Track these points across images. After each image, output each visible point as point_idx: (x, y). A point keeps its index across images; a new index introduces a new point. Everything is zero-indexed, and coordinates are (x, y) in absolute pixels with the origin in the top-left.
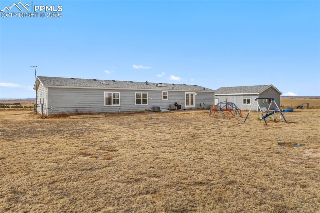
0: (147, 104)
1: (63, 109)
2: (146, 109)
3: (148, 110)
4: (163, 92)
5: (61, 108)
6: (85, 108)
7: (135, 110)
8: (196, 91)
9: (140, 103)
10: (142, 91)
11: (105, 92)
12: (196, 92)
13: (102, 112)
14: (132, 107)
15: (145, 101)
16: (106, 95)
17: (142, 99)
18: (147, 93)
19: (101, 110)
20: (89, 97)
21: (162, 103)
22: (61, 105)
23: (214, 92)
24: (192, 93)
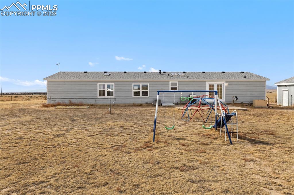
0: (148, 97)
1: (60, 99)
2: (146, 102)
3: (148, 103)
4: (170, 82)
5: (58, 98)
6: (77, 99)
7: (132, 103)
8: (227, 80)
9: (139, 95)
10: (141, 82)
11: (98, 84)
12: (226, 82)
13: (95, 103)
14: (129, 99)
15: (145, 93)
16: (99, 87)
17: (141, 91)
18: (148, 84)
19: (94, 101)
20: (83, 89)
21: (170, 96)
22: (58, 96)
23: (265, 81)
24: (220, 83)
